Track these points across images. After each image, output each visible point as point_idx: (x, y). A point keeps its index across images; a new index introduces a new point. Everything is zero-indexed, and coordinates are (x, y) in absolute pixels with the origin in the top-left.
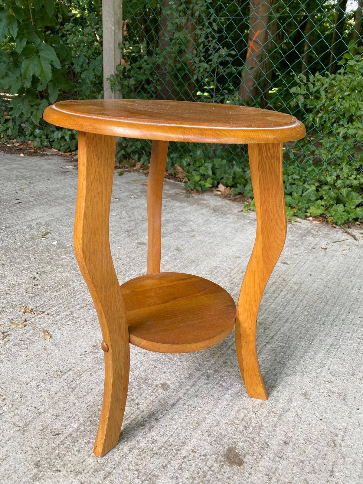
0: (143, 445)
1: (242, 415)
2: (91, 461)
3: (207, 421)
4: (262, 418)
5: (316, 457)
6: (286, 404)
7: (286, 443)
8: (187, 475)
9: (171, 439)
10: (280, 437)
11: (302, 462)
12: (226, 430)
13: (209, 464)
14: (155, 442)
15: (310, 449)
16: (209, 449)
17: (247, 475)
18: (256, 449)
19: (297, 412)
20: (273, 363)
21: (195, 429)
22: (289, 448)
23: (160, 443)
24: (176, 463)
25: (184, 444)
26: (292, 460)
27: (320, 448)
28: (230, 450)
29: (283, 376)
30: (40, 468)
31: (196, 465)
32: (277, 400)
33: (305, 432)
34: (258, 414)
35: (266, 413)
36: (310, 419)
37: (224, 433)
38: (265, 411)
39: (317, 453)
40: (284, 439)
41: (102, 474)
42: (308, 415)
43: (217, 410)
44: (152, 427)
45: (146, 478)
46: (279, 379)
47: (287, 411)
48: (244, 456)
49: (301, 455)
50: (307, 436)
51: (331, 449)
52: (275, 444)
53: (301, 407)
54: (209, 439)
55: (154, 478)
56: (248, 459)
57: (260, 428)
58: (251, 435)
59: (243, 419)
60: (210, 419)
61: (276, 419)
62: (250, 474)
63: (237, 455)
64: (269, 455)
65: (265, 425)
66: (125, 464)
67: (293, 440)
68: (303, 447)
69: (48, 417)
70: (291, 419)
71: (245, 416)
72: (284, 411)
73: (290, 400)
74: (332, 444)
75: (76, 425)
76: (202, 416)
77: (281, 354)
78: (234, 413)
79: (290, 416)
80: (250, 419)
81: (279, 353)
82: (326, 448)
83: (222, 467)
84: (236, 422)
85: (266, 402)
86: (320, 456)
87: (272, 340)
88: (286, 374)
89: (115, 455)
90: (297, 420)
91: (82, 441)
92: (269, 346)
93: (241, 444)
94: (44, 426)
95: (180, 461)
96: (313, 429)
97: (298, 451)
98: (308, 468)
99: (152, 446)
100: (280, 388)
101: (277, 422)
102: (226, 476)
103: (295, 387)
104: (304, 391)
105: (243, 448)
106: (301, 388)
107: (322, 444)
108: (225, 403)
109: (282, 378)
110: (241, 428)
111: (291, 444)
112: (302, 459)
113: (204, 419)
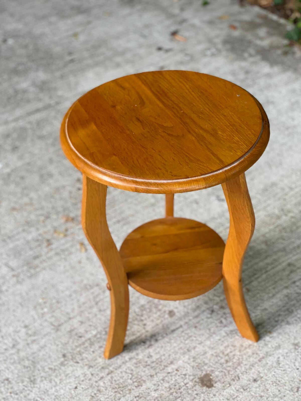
0: (140, 357)
1: (229, 350)
2: (101, 361)
3: (197, 349)
4: (244, 357)
5: (275, 396)
6: (273, 349)
7: (255, 380)
8: (167, 385)
9: (163, 358)
10: (253, 374)
11: (261, 397)
12: (210, 360)
13: (186, 381)
14: (150, 356)
15: (273, 389)
16: (190, 371)
17: (212, 395)
18: (228, 379)
19: (279, 358)
20: (280, 310)
21: (184, 353)
22: (256, 385)
23: (154, 359)
24: (161, 376)
25: (172, 363)
26: (253, 394)
27: (283, 390)
28: (207, 375)
29: (283, 324)
30: (66, 359)
31: (176, 380)
32: (266, 345)
33: (277, 376)
34: (242, 353)
35: (250, 353)
36: (287, 367)
37: (207, 361)
38: (250, 351)
39: (277, 393)
40: (255, 377)
41: (107, 371)
42: (288, 363)
43: (208, 343)
44: (150, 345)
45: (137, 380)
46: (278, 326)
47: (270, 356)
48: (216, 382)
49: (263, 391)
50: (277, 379)
51: (292, 393)
52: (244, 379)
53: (285, 355)
54: (193, 364)
55: (142, 382)
56: (218, 385)
57: (239, 364)
58: (228, 368)
59: (228, 355)
60: (200, 349)
61: (256, 360)
62: (214, 395)
63: (210, 380)
64: (236, 385)
65: (245, 362)
66: (124, 368)
67: (263, 379)
68: (268, 386)
69: (75, 322)
70: (270, 363)
71: (231, 352)
72: (268, 354)
73: (279, 347)
74: (296, 390)
75: (94, 332)
76: (194, 344)
77: (294, 302)
78: (222, 348)
79: (271, 360)
80: (234, 355)
81: (292, 300)
82: (288, 392)
83: (195, 386)
84: (221, 355)
85: (256, 344)
86: (280, 396)
87: (293, 285)
88: (288, 323)
89: (118, 360)
90: (275, 364)
91: (97, 346)
92: (285, 292)
93: (217, 373)
94: (72, 328)
95: (164, 375)
96: (285, 375)
97: (262, 388)
99: (147, 359)
100: (275, 334)
101: (256, 363)
102: (195, 392)
103: (289, 336)
104: (296, 342)
105: (217, 377)
106: (295, 338)
107: (287, 388)
108: (218, 338)
109: (281, 326)
110: (223, 361)
111: (259, 382)
112: (262, 394)
113: (194, 348)
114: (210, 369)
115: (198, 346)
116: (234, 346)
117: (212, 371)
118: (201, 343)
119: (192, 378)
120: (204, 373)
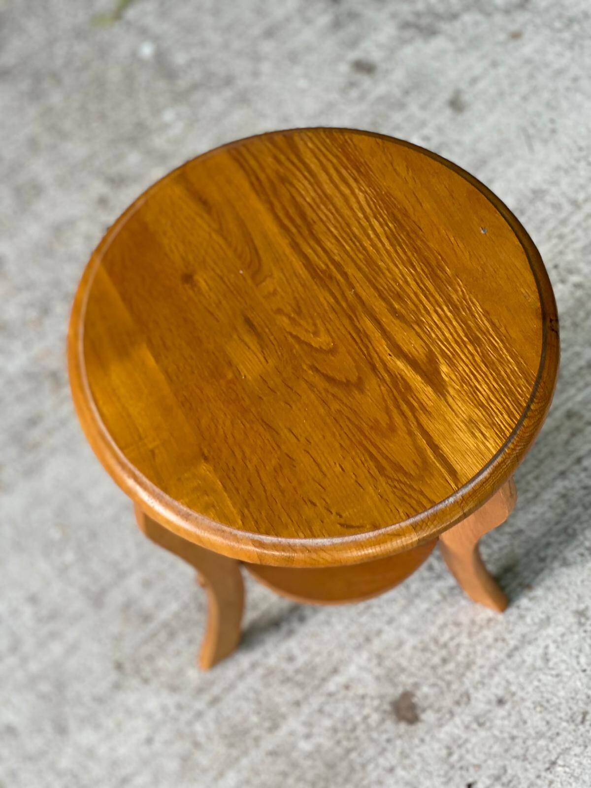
1: (447, 636)
2: (194, 675)
3: (384, 637)
4: (479, 648)
5: (540, 735)
6: (535, 628)
7: (501, 702)
8: (327, 723)
9: (317, 659)
10: (496, 689)
11: (513, 738)
12: (410, 660)
13: (365, 712)
14: (291, 659)
15: (536, 721)
16: (371, 688)
17: (416, 741)
18: (447, 702)
19: (547, 647)
20: (550, 530)
21: (358, 648)
22: (502, 712)
23: (299, 663)
24: (316, 701)
25: (335, 671)
26: (497, 733)
27: (554, 721)
28: (407, 696)
29: (556, 564)
30: (123, 673)
31: (346, 710)
32: (522, 617)
33: (543, 689)
34: (475, 639)
35: (490, 640)
36: (563, 666)
37: (404, 663)
38: (489, 635)
39: (544, 729)
40: (500, 692)
42: (565, 657)
43: (406, 620)
44: (291, 633)
46: (546, 572)
47: (530, 643)
48: (424, 710)
49: (516, 726)
50: (542, 697)
51: (572, 727)
52: (480, 701)
53: (559, 639)
54: (378, 671)
55: (279, 718)
56: (429, 717)
57: (469, 666)
58: (448, 677)
59: (445, 645)
60: (389, 635)
61: (502, 655)
62: (422, 741)
63: (413, 707)
64: (463, 716)
65: (480, 661)
67: (516, 698)
68: (526, 714)
70: (529, 660)
71: (452, 638)
72: (525, 640)
73: (547, 621)
74: (579, 718)
75: (174, 607)
76: (377, 625)
77: (579, 510)
78: (433, 630)
79: (531, 653)
80: (458, 646)
81: (575, 507)
82: (564, 724)
83: (383, 721)
84: (433, 647)
85: (500, 617)
86: (549, 734)
88: (565, 563)
90: (539, 663)
92: (560, 485)
93: (425, 689)
94: (130, 599)
95: (322, 699)
96: (560, 686)
97: (514, 718)
98: (518, 750)
99: (284, 665)
100: (539, 592)
101: (502, 661)
102: (385, 736)
103: (568, 593)
104: (582, 606)
105: (426, 697)
106: (580, 598)
107: (562, 715)
108: (424, 606)
109: (552, 570)
110: (436, 660)
111: (508, 706)
112: (515, 732)
113: (379, 632)
114: (411, 681)
115: (386, 628)
116: (457, 624)
117: (416, 685)
118: (390, 621)
119: (376, 703)
120: (400, 690)
